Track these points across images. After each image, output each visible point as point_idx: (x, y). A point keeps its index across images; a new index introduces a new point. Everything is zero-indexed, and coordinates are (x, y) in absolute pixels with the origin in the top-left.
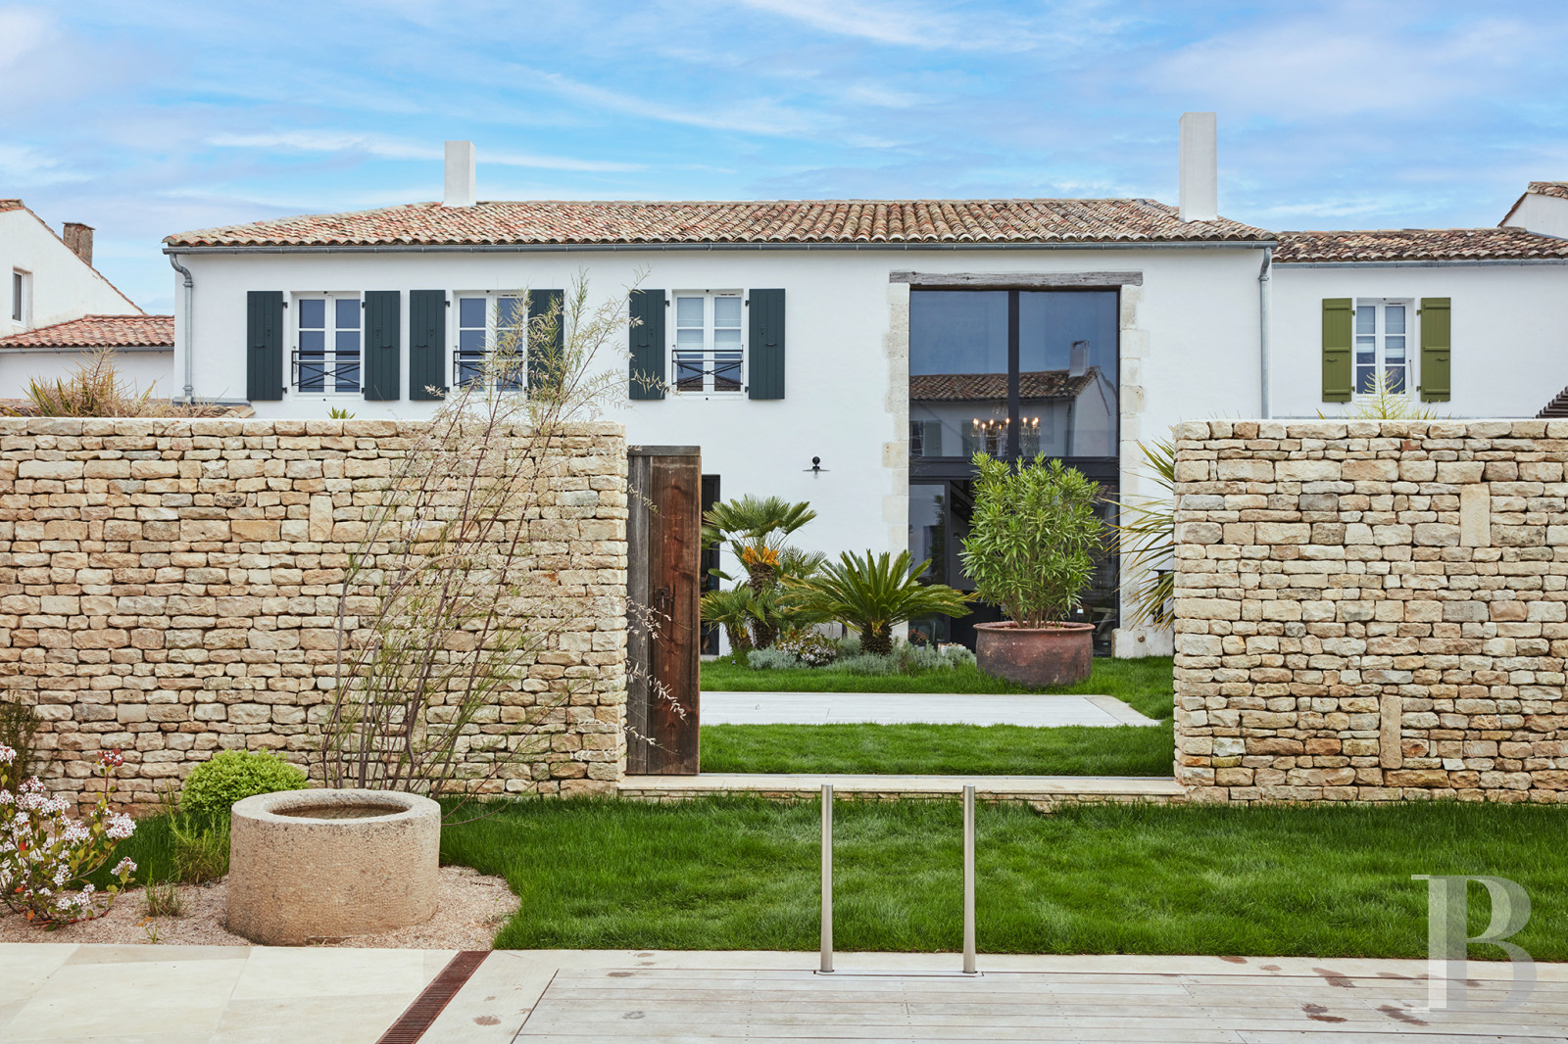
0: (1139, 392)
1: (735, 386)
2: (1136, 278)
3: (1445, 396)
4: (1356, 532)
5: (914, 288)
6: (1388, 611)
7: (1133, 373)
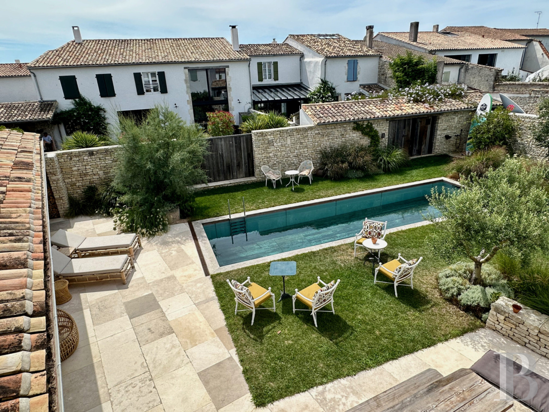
0: (230, 88)
1: (158, 90)
2: (228, 67)
3: (277, 80)
4: (275, 144)
5: (189, 70)
6: (279, 154)
7: (229, 84)
